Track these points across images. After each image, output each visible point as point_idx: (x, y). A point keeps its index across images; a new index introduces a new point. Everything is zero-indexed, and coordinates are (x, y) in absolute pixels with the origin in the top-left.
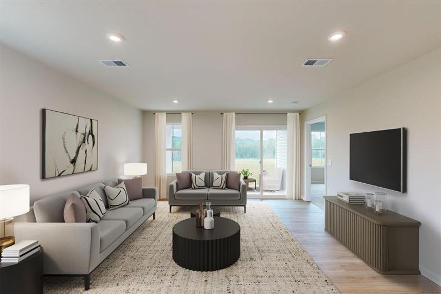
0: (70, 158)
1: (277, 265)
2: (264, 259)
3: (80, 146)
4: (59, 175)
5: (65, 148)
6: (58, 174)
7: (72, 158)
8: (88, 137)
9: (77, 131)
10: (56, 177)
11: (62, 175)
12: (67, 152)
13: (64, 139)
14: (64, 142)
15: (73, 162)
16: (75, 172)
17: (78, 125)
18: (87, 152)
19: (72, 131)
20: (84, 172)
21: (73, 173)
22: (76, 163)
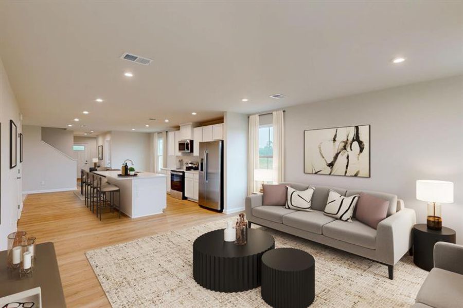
0: (326, 162)
1: (143, 264)
2: (157, 266)
3: (340, 153)
4: (316, 173)
5: (322, 155)
6: (314, 172)
7: (329, 162)
8: (351, 144)
9: (334, 140)
10: (312, 174)
11: (319, 173)
12: (323, 157)
13: (320, 148)
14: (320, 150)
15: (331, 165)
16: (332, 174)
17: (336, 136)
18: (349, 158)
19: (329, 141)
20: (345, 175)
21: (330, 174)
22: (334, 167)
